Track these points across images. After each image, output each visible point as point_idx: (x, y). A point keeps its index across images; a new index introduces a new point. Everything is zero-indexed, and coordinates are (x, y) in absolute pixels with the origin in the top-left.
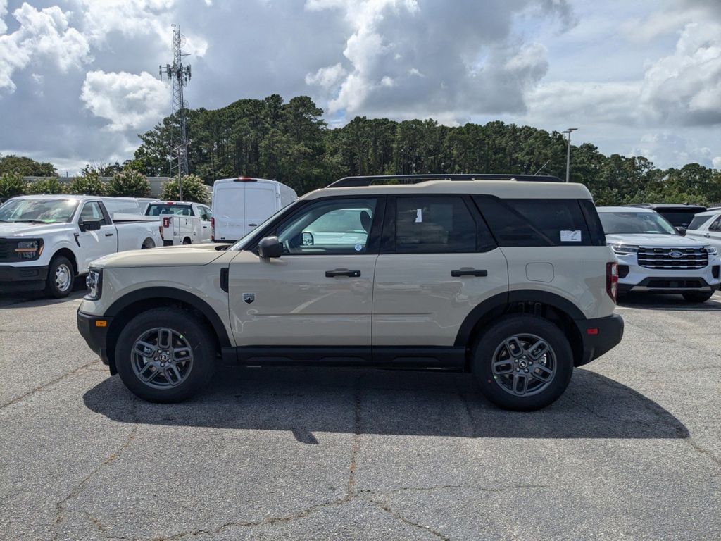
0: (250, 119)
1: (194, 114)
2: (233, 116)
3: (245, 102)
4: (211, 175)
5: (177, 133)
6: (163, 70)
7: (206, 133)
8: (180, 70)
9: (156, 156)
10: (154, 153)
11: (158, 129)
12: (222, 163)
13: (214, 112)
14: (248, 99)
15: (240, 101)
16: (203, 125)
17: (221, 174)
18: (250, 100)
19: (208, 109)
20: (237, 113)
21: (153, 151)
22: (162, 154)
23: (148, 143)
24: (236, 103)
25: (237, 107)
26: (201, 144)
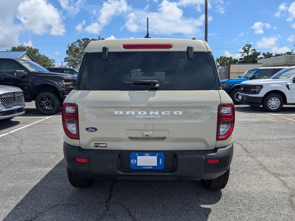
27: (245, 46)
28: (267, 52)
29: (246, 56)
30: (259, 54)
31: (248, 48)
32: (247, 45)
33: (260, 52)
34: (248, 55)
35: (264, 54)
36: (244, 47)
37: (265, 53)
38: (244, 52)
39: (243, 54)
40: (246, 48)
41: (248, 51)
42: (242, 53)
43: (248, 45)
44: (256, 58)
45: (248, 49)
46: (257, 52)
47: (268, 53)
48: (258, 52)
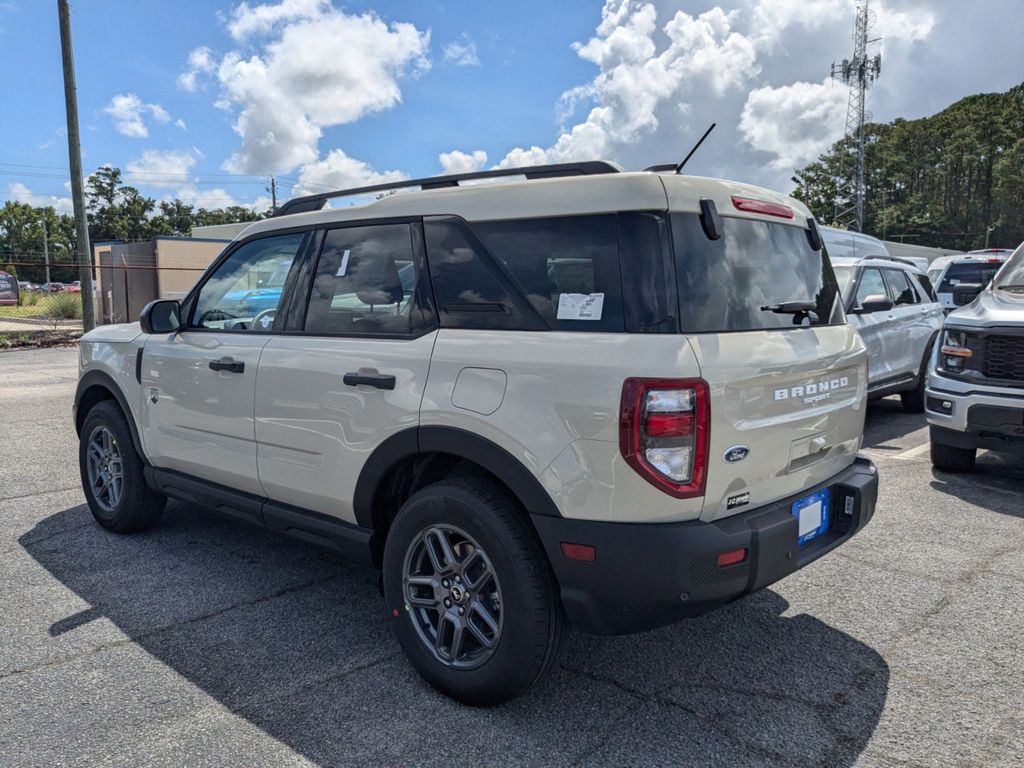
0: (977, 127)
1: (883, 130)
2: (948, 125)
3: (973, 100)
4: (900, 222)
5: (850, 162)
6: (837, 69)
7: (902, 157)
8: (863, 65)
9: (819, 200)
10: (817, 195)
11: (824, 159)
12: (921, 202)
13: (915, 124)
14: (978, 94)
15: (966, 99)
16: (897, 145)
17: (917, 221)
18: (982, 96)
19: (908, 118)
20: (956, 119)
21: (815, 191)
22: (829, 197)
23: (810, 180)
24: (958, 103)
25: (959, 109)
26: (891, 175)
27: (98, 173)
28: (175, 203)
29: (106, 208)
30: (149, 206)
31: (108, 181)
32: (104, 172)
33: (154, 201)
34: (113, 208)
35: (164, 207)
36: (94, 175)
37: (167, 205)
38: (95, 195)
39: (93, 201)
40: (101, 178)
41: (112, 190)
42: (90, 196)
43: (107, 169)
44: (143, 219)
45: (111, 185)
46: (142, 199)
47: (178, 206)
48: (146, 199)
